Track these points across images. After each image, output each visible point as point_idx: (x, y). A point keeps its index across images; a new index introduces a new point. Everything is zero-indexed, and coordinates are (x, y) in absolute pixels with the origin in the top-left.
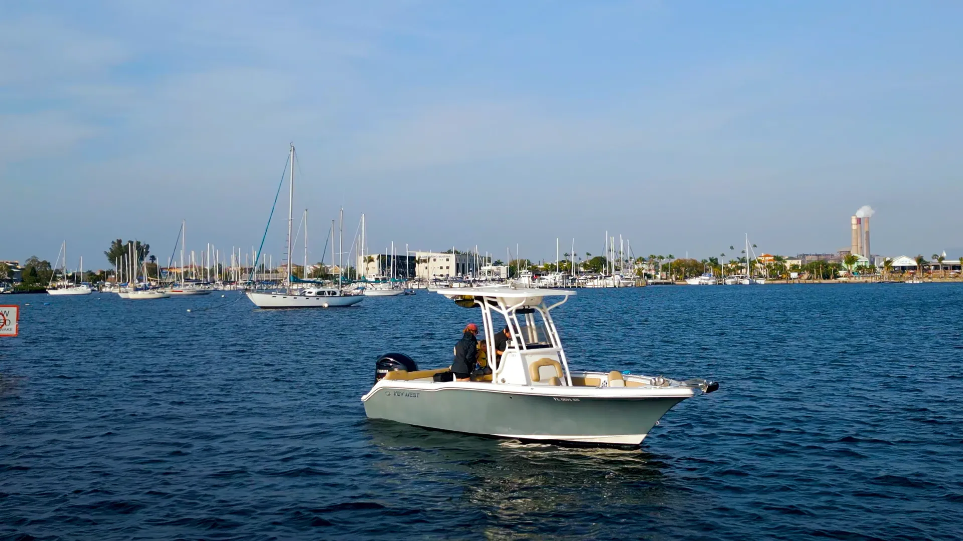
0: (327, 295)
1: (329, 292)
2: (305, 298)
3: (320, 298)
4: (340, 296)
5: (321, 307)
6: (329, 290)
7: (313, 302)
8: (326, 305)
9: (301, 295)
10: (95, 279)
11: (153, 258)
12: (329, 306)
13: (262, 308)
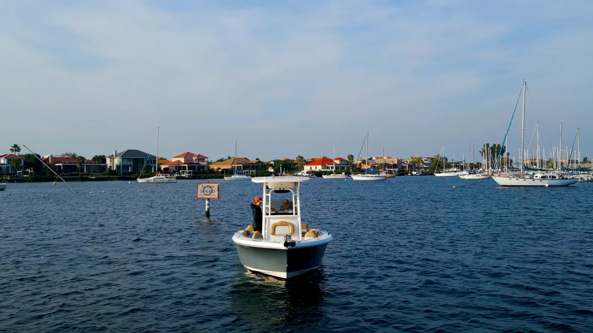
0: (549, 178)
1: (550, 177)
2: (532, 180)
3: (543, 180)
4: (559, 179)
5: (544, 186)
6: (550, 175)
7: (537, 183)
8: (547, 185)
9: (530, 178)
10: (474, 167)
11: (508, 154)
12: (549, 186)
13: (503, 186)
